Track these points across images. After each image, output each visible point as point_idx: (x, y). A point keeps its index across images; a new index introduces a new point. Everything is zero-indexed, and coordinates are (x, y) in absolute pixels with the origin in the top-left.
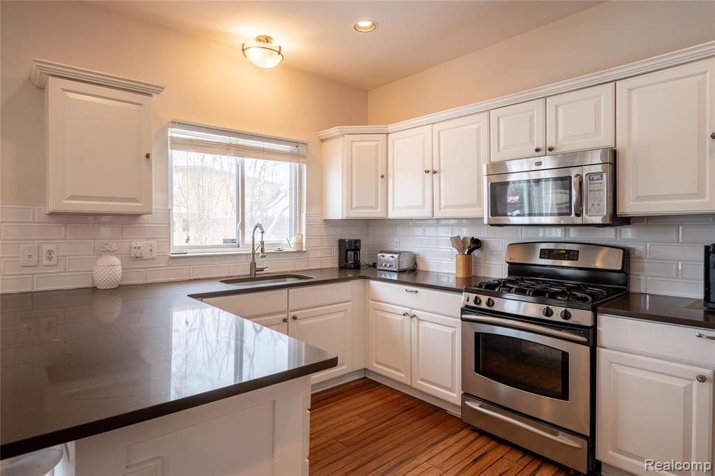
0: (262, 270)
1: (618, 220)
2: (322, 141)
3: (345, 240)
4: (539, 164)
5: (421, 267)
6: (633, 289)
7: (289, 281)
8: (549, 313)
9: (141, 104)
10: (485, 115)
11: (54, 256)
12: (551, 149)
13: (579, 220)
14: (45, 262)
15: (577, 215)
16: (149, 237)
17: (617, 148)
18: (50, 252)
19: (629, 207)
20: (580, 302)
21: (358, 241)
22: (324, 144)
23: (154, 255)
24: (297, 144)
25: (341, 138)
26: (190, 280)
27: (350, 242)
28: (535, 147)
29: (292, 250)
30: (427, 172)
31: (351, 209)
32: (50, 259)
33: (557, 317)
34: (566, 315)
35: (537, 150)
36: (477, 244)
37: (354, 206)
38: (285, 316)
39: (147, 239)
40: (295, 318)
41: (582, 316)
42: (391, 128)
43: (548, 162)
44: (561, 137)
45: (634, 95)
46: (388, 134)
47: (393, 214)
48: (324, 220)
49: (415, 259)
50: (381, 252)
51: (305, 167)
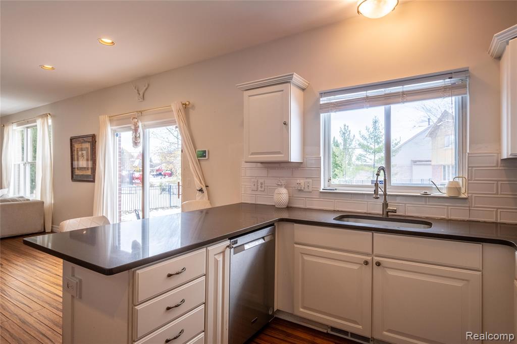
0: (395, 211)
2: (498, 58)
9: (282, 91)
11: (263, 186)
14: (260, 189)
16: (308, 176)
18: (261, 184)
22: (501, 62)
23: (310, 189)
24: (450, 75)
25: (507, 47)
26: (334, 211)
29: (445, 195)
32: (261, 187)
38: (369, 258)
39: (307, 178)
40: (378, 264)
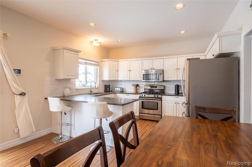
0: (92, 92)
1: (164, 81)
2: (102, 61)
3: (106, 85)
4: (152, 71)
5: (124, 91)
6: (165, 92)
7: (98, 94)
8: (155, 96)
9: (77, 55)
10: (141, 61)
12: (153, 69)
13: (158, 81)
15: (158, 80)
17: (164, 69)
18: (56, 88)
19: (165, 79)
20: (159, 94)
21: (109, 85)
22: (102, 62)
23: (73, 88)
25: (108, 62)
27: (108, 85)
28: (151, 68)
30: (129, 71)
31: (110, 78)
32: (56, 89)
33: (156, 97)
34: (158, 96)
35: (151, 69)
36: (138, 85)
37: (111, 77)
41: (160, 96)
42: (119, 60)
43: (153, 71)
44: (155, 67)
45: (166, 61)
46: (118, 61)
47: (119, 79)
48: (102, 80)
49: (123, 89)
50: (116, 88)
51: (98, 68)
